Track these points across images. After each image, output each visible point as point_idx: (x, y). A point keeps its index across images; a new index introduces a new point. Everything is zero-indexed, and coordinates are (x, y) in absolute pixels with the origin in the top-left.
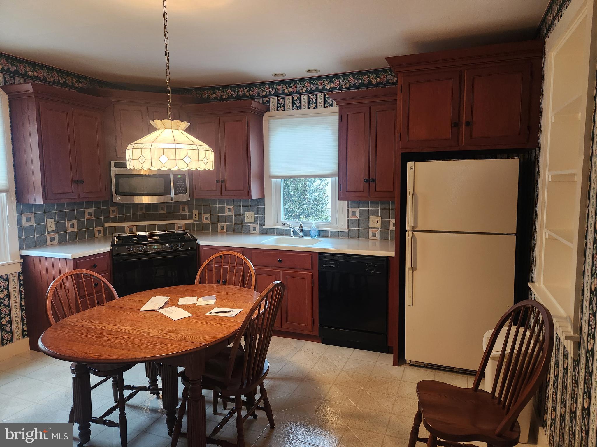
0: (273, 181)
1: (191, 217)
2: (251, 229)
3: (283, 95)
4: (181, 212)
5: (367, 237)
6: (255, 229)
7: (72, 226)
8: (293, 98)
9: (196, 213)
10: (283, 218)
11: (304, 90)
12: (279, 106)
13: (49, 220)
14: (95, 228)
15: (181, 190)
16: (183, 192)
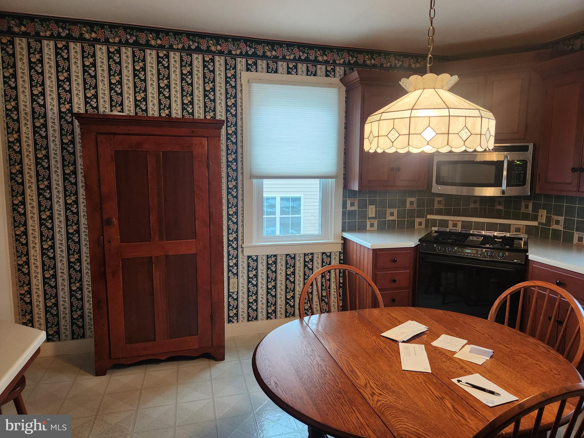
1: (535, 218)
4: (523, 210)
7: (392, 214)
9: (543, 214)
13: (370, 207)
14: (416, 219)
15: (517, 181)
16: (521, 183)
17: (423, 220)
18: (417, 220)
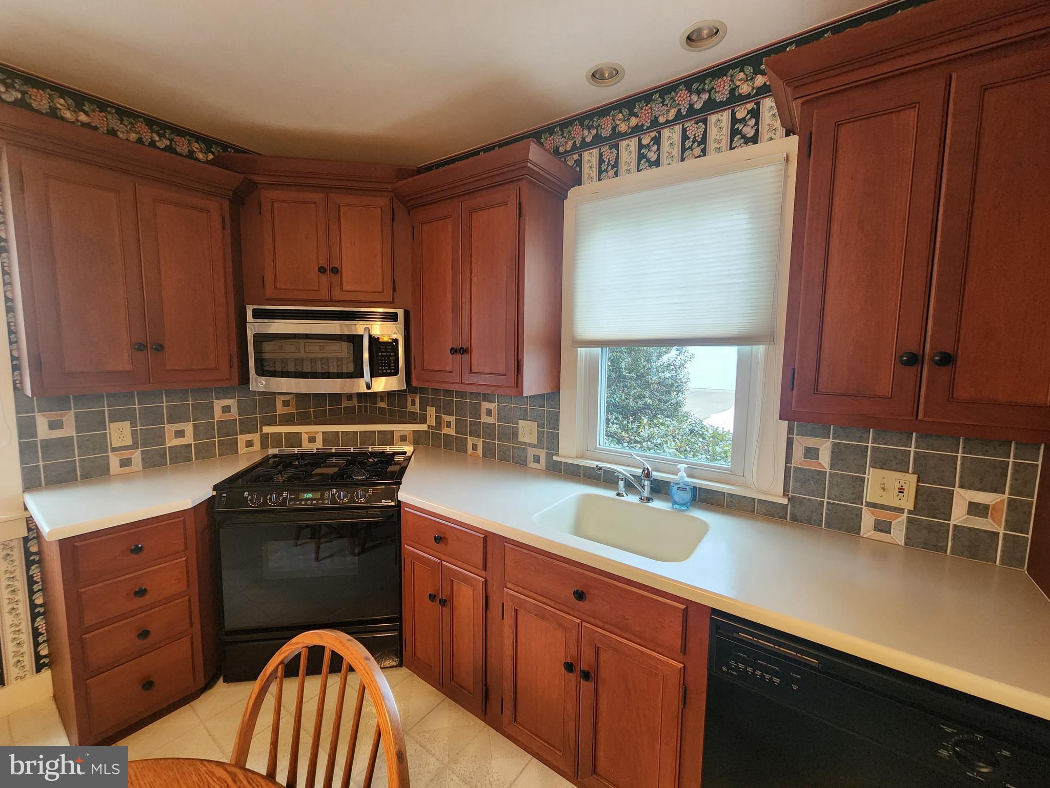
0: (582, 351)
1: (423, 420)
2: (530, 458)
3: (616, 136)
4: (410, 408)
5: (855, 529)
6: (537, 459)
7: (180, 434)
8: (640, 140)
9: (431, 411)
10: (602, 442)
11: (672, 114)
12: (603, 170)
14: (239, 436)
15: (387, 368)
16: (393, 371)
17: (256, 437)
18: (242, 439)
